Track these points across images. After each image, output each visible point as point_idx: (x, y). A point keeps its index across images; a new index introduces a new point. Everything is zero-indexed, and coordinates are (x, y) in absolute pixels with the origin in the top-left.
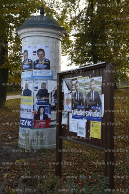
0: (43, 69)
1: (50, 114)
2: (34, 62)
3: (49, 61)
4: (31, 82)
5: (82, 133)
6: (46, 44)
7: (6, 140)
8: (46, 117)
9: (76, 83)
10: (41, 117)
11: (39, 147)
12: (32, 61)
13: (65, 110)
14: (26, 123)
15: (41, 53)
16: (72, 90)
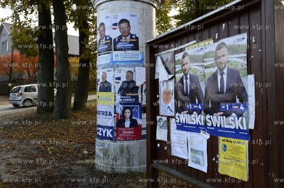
0: (129, 49)
1: (141, 118)
2: (115, 40)
3: (137, 38)
4: (110, 71)
5: (198, 162)
6: (131, 12)
7: (80, 155)
8: (134, 123)
9: (184, 57)
10: (127, 124)
11: (124, 169)
12: (111, 39)
13: (162, 112)
14: (104, 132)
15: (124, 25)
16: (175, 73)
